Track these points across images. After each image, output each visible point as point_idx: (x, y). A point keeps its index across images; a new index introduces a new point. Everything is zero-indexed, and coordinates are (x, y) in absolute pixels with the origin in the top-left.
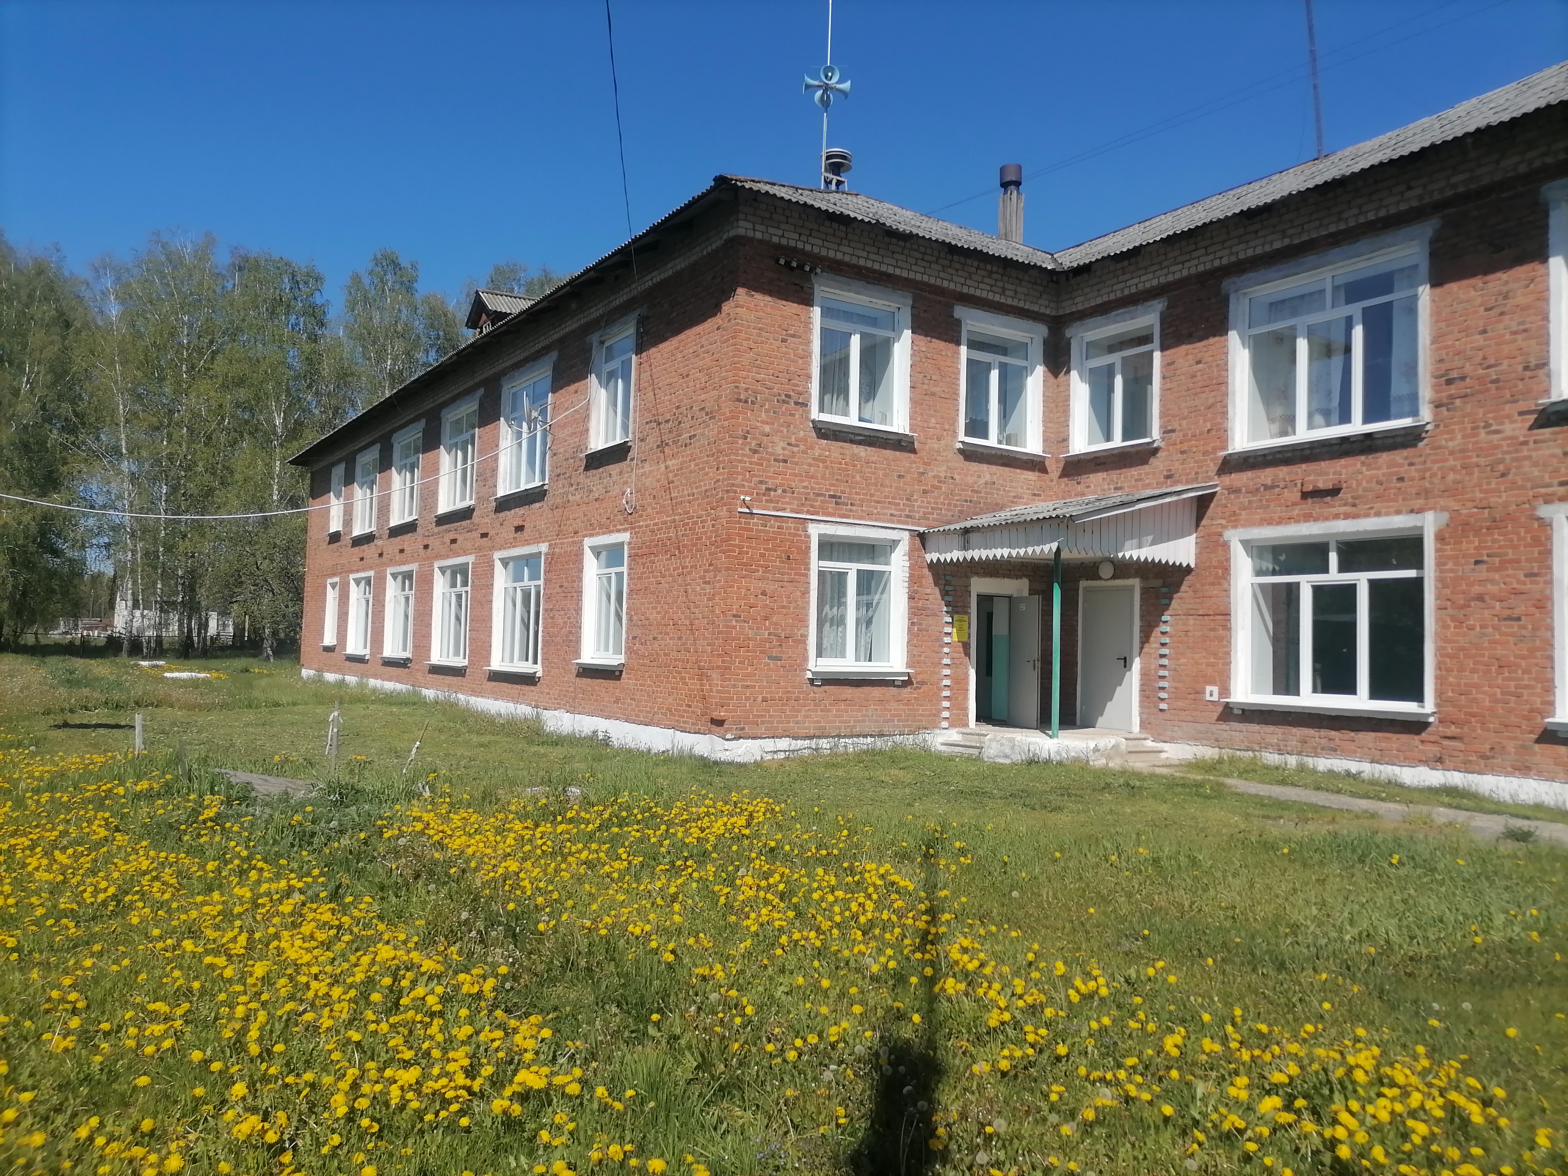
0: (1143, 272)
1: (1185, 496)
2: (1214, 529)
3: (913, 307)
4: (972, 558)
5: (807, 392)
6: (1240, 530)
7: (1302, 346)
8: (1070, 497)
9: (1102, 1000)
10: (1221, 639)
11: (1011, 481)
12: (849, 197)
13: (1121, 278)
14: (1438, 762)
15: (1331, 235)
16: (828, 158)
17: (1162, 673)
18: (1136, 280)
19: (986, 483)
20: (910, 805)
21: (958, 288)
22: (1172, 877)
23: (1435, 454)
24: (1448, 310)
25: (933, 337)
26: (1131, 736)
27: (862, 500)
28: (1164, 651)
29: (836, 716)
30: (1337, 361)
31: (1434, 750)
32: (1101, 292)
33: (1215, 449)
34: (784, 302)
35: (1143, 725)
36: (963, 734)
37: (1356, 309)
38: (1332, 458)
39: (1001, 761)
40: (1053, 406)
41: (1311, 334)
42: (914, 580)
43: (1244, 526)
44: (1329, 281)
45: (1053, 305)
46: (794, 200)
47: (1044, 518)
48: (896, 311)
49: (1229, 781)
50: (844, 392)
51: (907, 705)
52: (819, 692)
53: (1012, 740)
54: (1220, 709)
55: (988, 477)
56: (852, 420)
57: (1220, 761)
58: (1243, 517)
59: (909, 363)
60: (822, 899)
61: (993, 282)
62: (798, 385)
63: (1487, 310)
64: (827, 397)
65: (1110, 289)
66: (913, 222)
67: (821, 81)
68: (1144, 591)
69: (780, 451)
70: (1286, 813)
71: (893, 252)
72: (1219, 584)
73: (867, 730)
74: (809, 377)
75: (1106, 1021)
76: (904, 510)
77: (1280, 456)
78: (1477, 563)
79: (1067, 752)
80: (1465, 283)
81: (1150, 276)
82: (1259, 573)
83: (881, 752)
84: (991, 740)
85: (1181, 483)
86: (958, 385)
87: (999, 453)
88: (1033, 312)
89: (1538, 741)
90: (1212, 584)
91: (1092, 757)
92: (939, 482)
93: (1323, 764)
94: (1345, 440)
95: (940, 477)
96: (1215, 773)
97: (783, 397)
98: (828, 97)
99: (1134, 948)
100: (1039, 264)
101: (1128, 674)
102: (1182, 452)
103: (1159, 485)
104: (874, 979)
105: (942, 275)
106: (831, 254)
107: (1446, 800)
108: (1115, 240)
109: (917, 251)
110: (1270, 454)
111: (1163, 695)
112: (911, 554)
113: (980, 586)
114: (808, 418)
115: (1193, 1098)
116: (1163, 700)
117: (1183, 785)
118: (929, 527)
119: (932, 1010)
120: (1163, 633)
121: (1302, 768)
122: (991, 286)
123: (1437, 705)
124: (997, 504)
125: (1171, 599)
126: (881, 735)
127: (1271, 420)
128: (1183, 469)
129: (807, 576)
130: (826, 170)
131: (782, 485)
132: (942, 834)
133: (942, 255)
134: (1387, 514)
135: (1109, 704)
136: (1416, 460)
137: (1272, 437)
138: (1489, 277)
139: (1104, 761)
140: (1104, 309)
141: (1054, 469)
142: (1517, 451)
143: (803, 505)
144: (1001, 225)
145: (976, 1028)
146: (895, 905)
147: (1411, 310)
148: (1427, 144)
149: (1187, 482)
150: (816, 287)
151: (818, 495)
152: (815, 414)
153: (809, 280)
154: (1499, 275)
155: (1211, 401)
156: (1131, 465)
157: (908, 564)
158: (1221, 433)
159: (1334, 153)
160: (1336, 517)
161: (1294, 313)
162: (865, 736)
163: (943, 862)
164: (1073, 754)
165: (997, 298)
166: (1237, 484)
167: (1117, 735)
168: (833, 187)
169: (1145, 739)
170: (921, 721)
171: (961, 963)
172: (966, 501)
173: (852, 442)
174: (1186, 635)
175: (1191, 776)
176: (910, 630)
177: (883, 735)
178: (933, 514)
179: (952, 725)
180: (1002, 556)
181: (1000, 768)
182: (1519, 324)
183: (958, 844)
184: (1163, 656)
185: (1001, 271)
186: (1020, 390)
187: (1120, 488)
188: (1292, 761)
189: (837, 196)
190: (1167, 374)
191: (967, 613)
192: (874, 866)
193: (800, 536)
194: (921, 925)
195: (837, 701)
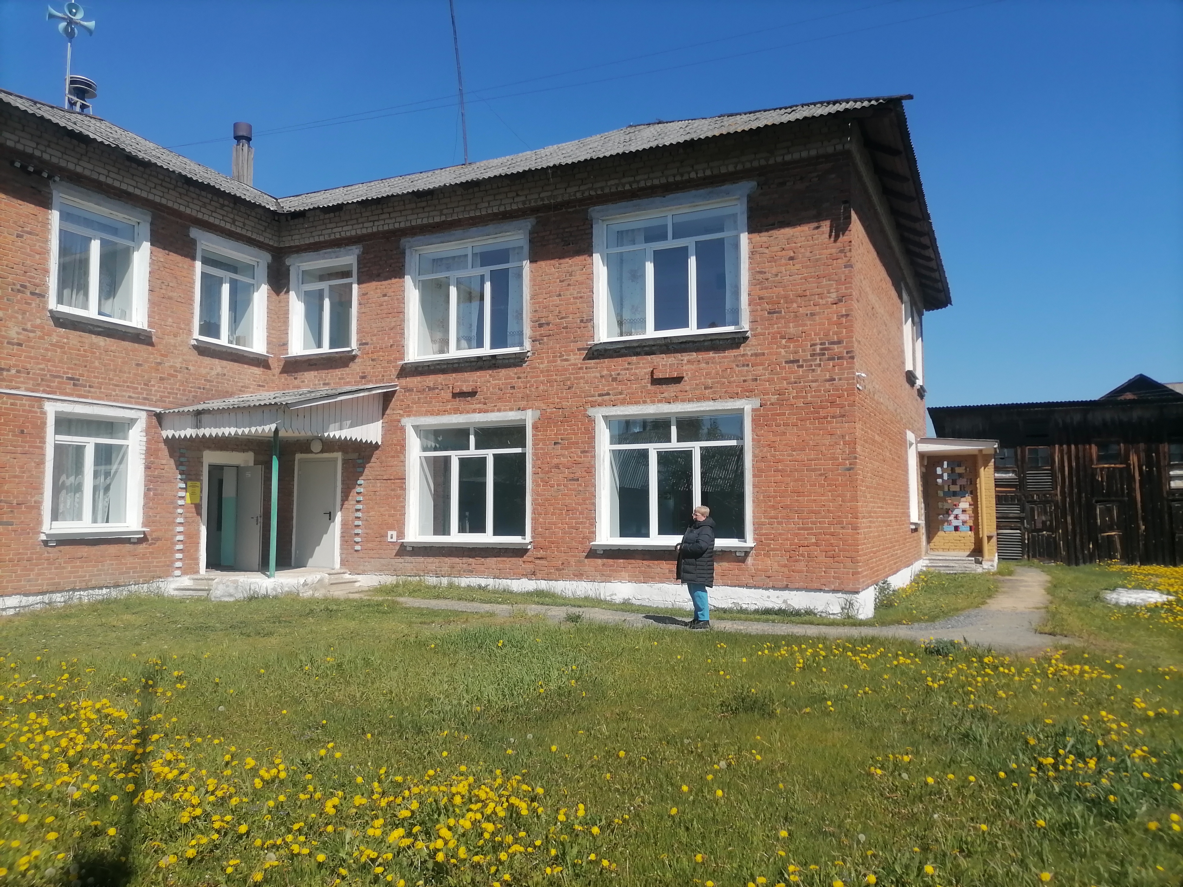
0: (345, 223)
1: (374, 392)
2: (395, 417)
3: (152, 224)
4: (204, 435)
5: (44, 285)
6: (413, 418)
7: (453, 291)
8: (289, 388)
9: (282, 782)
10: (398, 497)
11: (240, 374)
12: (93, 121)
13: (329, 226)
14: (532, 575)
15: (471, 218)
16: (72, 82)
17: (357, 523)
18: (340, 229)
19: (218, 374)
20: (137, 644)
21: (194, 213)
22: (351, 676)
23: (533, 372)
24: (540, 278)
25: (170, 251)
26: (333, 571)
27: (101, 383)
28: (359, 506)
29: (71, 572)
30: (476, 304)
31: (530, 567)
32: (314, 234)
33: (396, 359)
34: (20, 202)
35: (343, 563)
36: (194, 579)
37: (486, 271)
38: (472, 371)
39: (226, 599)
40: (275, 317)
41: (459, 284)
42: (150, 453)
43: (415, 415)
44: (470, 249)
45: (274, 238)
46: (30, 112)
47: (265, 405)
48: (136, 225)
49: (401, 599)
50: (83, 287)
51: (142, 558)
52: (53, 552)
53: (236, 582)
54: (397, 548)
55: (219, 370)
56: (92, 312)
57: (397, 585)
58: (415, 409)
59: (148, 270)
60: (31, 740)
61: (224, 213)
62: (34, 278)
63: (561, 281)
64: (66, 292)
65: (320, 233)
66: (154, 153)
67: (65, 14)
68: (345, 462)
69: (15, 336)
70: (437, 619)
71: (133, 175)
72: (398, 457)
73: (102, 583)
74: (46, 271)
75: (282, 798)
76: (142, 394)
77: (438, 367)
78: (555, 444)
79: (282, 588)
80: (548, 262)
81: (350, 227)
82: (425, 449)
83: (116, 601)
84: (218, 583)
85: (372, 382)
86: (193, 293)
87: (229, 350)
88: (259, 241)
89: (587, 557)
90: (393, 457)
91: (301, 589)
92: (175, 371)
93: (464, 582)
94: (479, 358)
95: (175, 367)
96: (394, 594)
97: (19, 287)
98: (72, 29)
99: (314, 736)
100: (263, 204)
101: (332, 524)
102: (373, 360)
103: (357, 383)
104: (76, 804)
105: (179, 201)
106: (71, 166)
107: (536, 600)
108: (324, 196)
109: (157, 177)
110: (432, 365)
111: (358, 539)
112: (148, 430)
113: (211, 457)
114: (45, 308)
115: (343, 843)
116: (357, 543)
117: (368, 606)
118: (165, 409)
119: (130, 821)
120: (358, 493)
121: (451, 586)
122: (223, 216)
123: (533, 537)
124: (227, 392)
125: (364, 468)
126: (117, 586)
127: (433, 341)
128: (374, 372)
129: (42, 448)
130: (70, 93)
131: (15, 366)
132: (162, 667)
133: (179, 184)
134: (505, 410)
135: (317, 548)
136: (522, 375)
137: (434, 353)
138: (562, 261)
139: (311, 592)
140: (316, 247)
141: (276, 367)
142: (577, 373)
143: (39, 385)
144: (234, 168)
145: (169, 827)
146: (106, 735)
147: (519, 276)
148: (527, 169)
149: (376, 382)
150: (55, 193)
151: (56, 377)
152: (52, 304)
153: (48, 186)
154: (567, 260)
155: (393, 324)
156: (336, 367)
157: (145, 439)
158: (399, 348)
159: (475, 163)
160: (474, 411)
161: (448, 268)
162: (101, 588)
163: (160, 690)
164: (287, 589)
165: (228, 226)
166: (410, 385)
167: (323, 572)
168: (78, 109)
169: (344, 573)
170: (156, 571)
171: (163, 775)
172: (200, 388)
173: (91, 332)
174: (375, 495)
175: (376, 598)
176: (146, 495)
177: (119, 586)
178: (169, 397)
179: (185, 573)
180: (230, 434)
181: (224, 605)
182: (578, 293)
183: (176, 673)
184: (358, 510)
185: (232, 205)
186: (248, 302)
187: (328, 384)
188: (445, 581)
189: (80, 117)
190: (362, 302)
191: (200, 480)
192: (90, 703)
193: (36, 412)
194: (131, 748)
195: (72, 559)
